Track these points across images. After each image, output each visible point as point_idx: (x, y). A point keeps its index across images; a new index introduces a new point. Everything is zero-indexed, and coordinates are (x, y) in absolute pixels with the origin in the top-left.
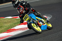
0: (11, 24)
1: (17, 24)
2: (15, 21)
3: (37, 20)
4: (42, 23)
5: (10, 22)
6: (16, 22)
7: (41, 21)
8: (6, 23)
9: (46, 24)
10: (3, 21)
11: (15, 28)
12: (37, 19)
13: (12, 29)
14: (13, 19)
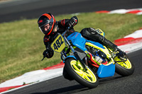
0: (124, 26)
2: (134, 19)
4: (101, 60)
5: (121, 22)
8: (112, 24)
9: (112, 62)
10: (105, 19)
11: (134, 35)
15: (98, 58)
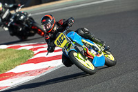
0: (6, 61)
1: (18, 62)
3: (84, 46)
5: (3, 58)
6: (17, 57)
7: (93, 47)
9: (103, 54)
11: (15, 70)
12: (85, 44)
13: (8, 72)
14: (10, 51)
15: (92, 51)
